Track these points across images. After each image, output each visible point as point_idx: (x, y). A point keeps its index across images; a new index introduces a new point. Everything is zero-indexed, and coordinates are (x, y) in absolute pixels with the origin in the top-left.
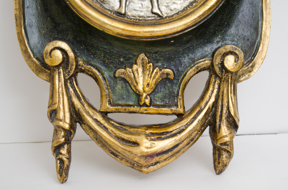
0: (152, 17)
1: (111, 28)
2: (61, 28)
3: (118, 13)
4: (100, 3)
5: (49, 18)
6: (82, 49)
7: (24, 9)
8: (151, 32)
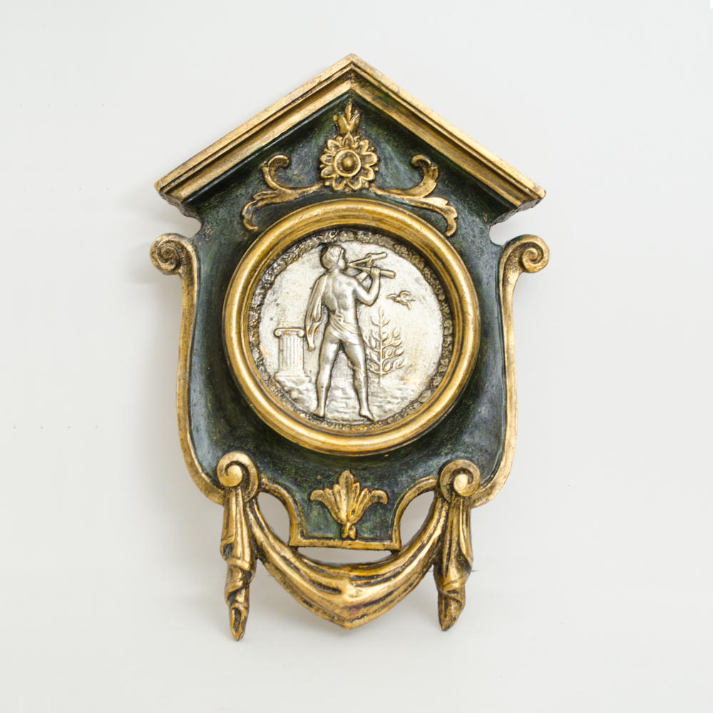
0: (359, 421)
1: (307, 440)
2: (238, 433)
3: (315, 415)
4: (291, 403)
5: (222, 420)
6: (266, 463)
7: (189, 407)
8: (360, 446)
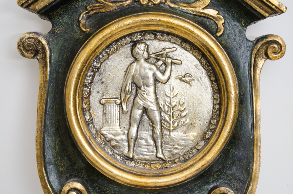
0: (156, 160)
1: (121, 179)
2: (76, 166)
3: (127, 156)
4: (111, 148)
5: (66, 158)
6: (94, 187)
7: (44, 149)
8: (156, 183)
